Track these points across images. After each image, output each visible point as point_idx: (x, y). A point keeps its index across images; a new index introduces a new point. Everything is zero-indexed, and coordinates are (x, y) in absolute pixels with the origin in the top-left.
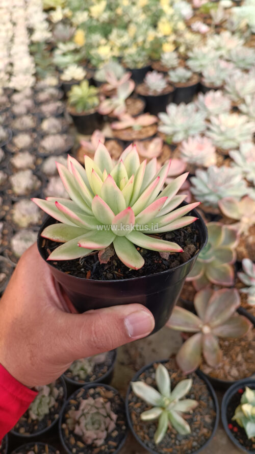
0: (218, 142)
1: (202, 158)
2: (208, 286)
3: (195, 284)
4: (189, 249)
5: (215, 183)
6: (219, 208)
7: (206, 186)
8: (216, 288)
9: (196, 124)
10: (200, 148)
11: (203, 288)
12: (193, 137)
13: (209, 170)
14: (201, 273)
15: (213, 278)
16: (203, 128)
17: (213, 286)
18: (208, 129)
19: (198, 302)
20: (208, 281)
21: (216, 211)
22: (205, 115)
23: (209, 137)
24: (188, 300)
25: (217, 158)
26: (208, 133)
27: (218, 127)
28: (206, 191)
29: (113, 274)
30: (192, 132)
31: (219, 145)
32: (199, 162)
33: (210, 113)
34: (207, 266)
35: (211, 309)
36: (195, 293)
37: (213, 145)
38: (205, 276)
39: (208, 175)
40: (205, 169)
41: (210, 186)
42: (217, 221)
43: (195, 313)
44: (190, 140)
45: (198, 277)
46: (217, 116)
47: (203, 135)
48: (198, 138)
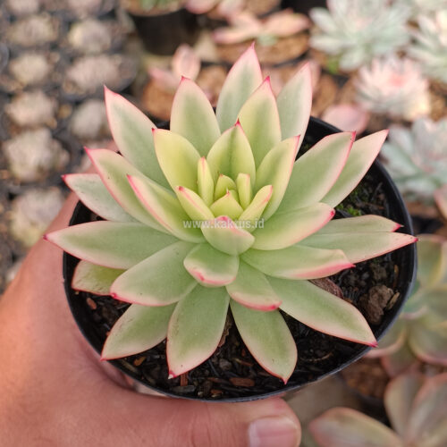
0: (435, 68)
1: (403, 102)
2: (415, 366)
3: (387, 364)
4: (381, 296)
5: (428, 154)
6: (436, 205)
7: (409, 160)
8: (430, 371)
9: (389, 32)
10: (398, 81)
11: (403, 370)
12: (383, 58)
13: (416, 127)
14: (400, 341)
15: (423, 350)
16: (402, 41)
17: (423, 366)
18: (414, 42)
19: (394, 399)
20: (414, 356)
21: (431, 213)
22: (406, 13)
23: (415, 60)
24: (372, 395)
25: (433, 102)
26: (414, 51)
27: (435, 37)
28: (408, 170)
29: (232, 362)
30: (380, 49)
31: (436, 74)
32: (394, 111)
33: (417, 10)
34: (412, 325)
35: (420, 416)
36: (386, 380)
37: (424, 76)
38: (407, 347)
39: (414, 137)
40: (407, 124)
41: (418, 160)
42: (432, 232)
43: (387, 422)
44: (377, 64)
45: (393, 348)
46: (432, 14)
47: (402, 54)
48: (393, 61)
